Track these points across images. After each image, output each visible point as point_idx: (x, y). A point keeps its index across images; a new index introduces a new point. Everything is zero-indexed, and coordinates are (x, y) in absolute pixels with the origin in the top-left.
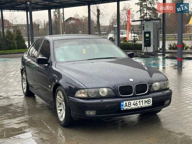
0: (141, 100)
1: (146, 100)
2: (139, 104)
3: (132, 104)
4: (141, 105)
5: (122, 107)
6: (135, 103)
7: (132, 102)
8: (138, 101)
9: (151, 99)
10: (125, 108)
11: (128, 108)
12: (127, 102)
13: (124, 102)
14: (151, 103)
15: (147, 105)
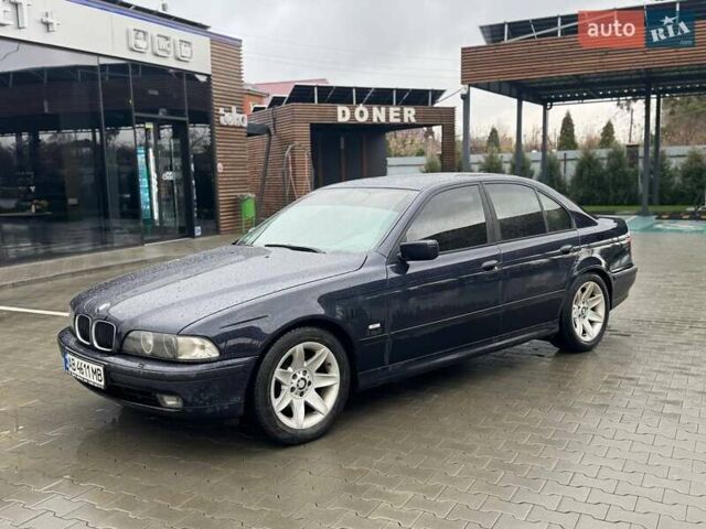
0: (86, 364)
1: (94, 367)
2: (84, 370)
3: (76, 365)
4: (88, 377)
6: (79, 366)
7: (76, 361)
8: (83, 362)
9: (101, 369)
12: (71, 357)
14: (102, 382)
15: (95, 381)
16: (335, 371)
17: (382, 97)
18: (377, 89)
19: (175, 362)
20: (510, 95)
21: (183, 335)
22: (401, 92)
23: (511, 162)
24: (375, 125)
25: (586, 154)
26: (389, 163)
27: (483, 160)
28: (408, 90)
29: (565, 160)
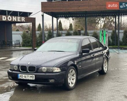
0: (28, 75)
1: (31, 76)
2: (27, 77)
3: (23, 76)
4: (28, 78)
5: (18, 77)
6: (25, 76)
7: (23, 75)
8: (27, 75)
9: (34, 76)
10: (20, 78)
11: (22, 78)
12: (21, 75)
13: (20, 75)
14: (34, 78)
15: (31, 79)
16: (75, 75)
17: (14, 14)
18: (13, 11)
19: (52, 72)
20: (50, 15)
21: (54, 67)
22: (20, 12)
23: (48, 34)
24: (13, 22)
25: (68, 32)
26: (13, 33)
27: (40, 33)
28: (22, 12)
29: (62, 33)
